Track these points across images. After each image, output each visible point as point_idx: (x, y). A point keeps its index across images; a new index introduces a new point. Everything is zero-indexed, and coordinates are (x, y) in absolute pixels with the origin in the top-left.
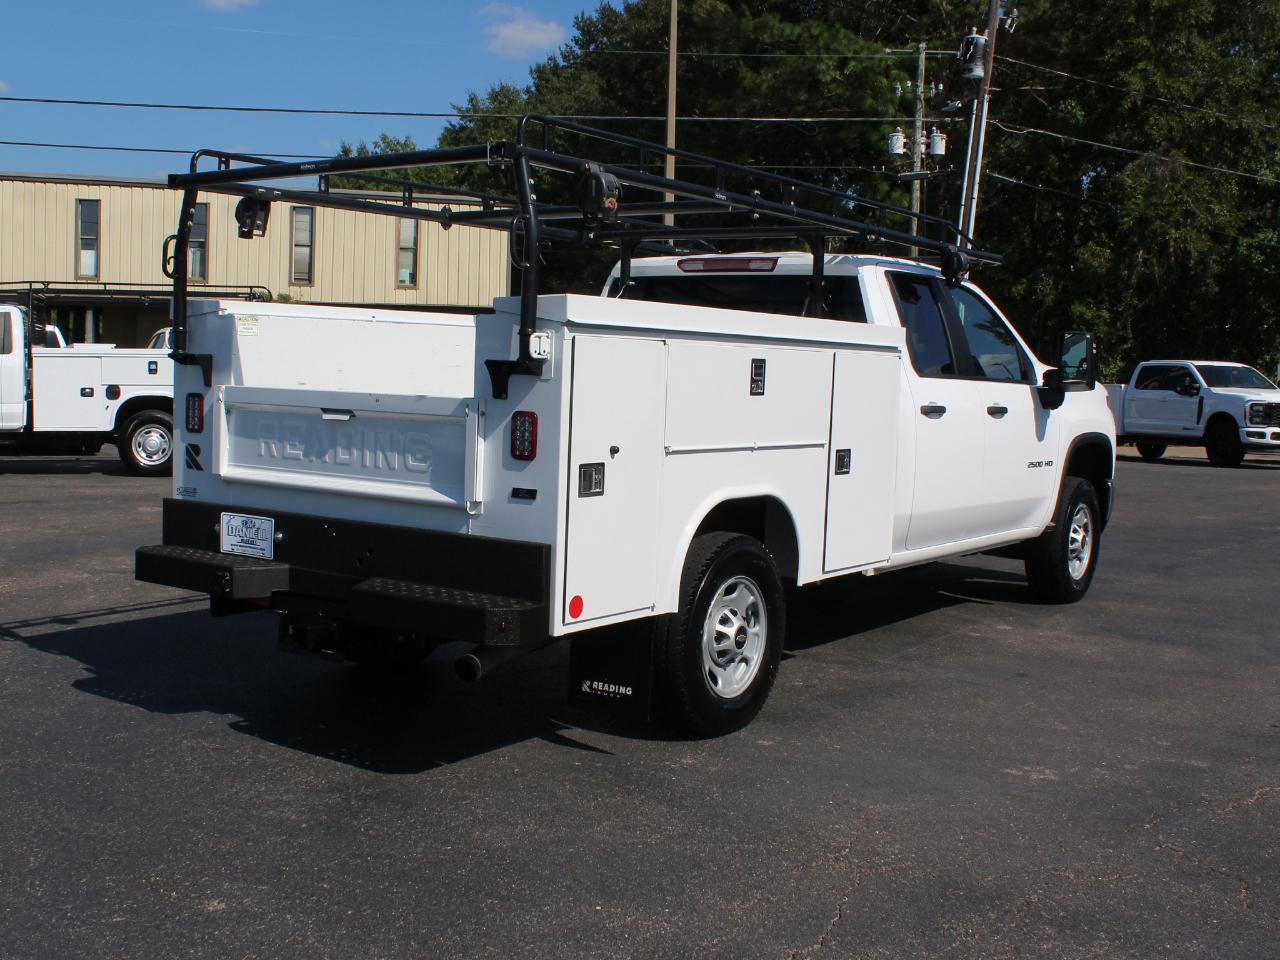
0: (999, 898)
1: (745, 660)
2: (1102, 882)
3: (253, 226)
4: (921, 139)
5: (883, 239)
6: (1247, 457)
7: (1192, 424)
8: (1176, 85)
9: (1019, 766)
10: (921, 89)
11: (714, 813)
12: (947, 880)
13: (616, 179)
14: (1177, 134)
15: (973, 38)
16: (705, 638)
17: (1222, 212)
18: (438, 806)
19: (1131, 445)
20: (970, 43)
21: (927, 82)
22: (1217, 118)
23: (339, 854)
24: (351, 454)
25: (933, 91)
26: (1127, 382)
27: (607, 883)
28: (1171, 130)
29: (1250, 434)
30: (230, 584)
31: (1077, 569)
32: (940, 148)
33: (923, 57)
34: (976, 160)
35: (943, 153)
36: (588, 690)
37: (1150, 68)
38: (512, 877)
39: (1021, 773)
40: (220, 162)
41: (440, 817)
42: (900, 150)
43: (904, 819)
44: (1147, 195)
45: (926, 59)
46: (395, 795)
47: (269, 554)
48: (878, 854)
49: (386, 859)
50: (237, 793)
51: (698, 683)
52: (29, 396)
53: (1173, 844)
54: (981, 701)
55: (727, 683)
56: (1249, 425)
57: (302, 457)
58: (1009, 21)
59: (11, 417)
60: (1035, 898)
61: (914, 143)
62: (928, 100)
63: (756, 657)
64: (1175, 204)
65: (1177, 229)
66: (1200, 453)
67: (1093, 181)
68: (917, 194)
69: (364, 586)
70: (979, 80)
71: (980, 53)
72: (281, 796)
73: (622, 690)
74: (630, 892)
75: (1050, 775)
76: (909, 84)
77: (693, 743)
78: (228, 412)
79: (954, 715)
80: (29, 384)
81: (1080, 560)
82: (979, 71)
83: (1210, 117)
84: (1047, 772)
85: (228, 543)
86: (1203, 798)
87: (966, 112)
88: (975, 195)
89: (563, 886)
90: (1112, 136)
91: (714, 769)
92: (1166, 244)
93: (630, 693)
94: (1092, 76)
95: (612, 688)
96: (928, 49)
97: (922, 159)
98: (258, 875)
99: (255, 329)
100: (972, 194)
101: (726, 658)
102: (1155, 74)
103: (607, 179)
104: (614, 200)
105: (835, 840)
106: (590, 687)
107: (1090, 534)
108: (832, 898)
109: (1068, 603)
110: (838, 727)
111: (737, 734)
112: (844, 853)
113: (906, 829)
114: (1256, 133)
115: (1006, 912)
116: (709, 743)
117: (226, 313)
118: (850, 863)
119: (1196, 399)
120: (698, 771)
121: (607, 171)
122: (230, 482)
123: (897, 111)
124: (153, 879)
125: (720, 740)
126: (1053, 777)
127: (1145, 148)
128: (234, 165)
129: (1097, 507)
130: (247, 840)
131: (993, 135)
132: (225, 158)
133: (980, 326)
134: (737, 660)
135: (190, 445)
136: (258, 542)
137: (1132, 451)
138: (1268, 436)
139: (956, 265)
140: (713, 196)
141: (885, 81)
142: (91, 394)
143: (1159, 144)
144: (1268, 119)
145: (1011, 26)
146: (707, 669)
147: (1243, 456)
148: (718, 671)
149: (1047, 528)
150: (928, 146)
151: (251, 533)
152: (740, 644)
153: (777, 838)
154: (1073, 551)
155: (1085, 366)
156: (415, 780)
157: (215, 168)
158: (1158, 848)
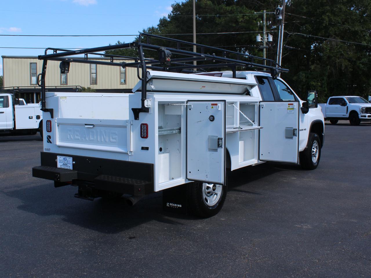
0: (295, 270)
1: (216, 194)
2: (327, 263)
3: (65, 70)
4: (265, 37)
5: (253, 66)
6: (361, 122)
7: (345, 114)
8: (337, 19)
9: (300, 224)
10: (265, 23)
11: (206, 244)
12: (278, 264)
13: (170, 52)
14: (337, 33)
15: (279, 8)
16: (203, 188)
17: (351, 54)
18: (122, 245)
19: (328, 120)
20: (278, 10)
21: (267, 21)
22: (348, 28)
23: (90, 262)
24: (94, 137)
25: (268, 24)
26: (326, 103)
27: (173, 270)
28: (335, 31)
29: (362, 116)
30: (59, 178)
31: (315, 160)
32: (271, 39)
33: (265, 14)
34: (281, 42)
35: (272, 41)
36: (169, 206)
37: (330, 15)
38: (143, 269)
39: (300, 226)
40: (54, 51)
41: (123, 248)
42: (260, 40)
43: (265, 244)
44: (330, 50)
45: (266, 14)
46: (109, 241)
47: (71, 168)
48: (257, 256)
49: (105, 263)
50: (61, 242)
51: (202, 203)
52: (14, 120)
53: (348, 249)
54: (288, 203)
55: (211, 201)
56: (361, 113)
57: (80, 139)
58: (289, 3)
59: (9, 125)
60: (306, 269)
61: (264, 38)
62: (267, 26)
63: (219, 193)
64: (338, 52)
65: (339, 59)
66: (348, 122)
67: (314, 47)
68: (265, 52)
69: (98, 178)
70: (281, 20)
71: (281, 12)
72: (75, 243)
73: (179, 206)
74: (180, 272)
75: (309, 227)
76: (261, 22)
77: (201, 220)
78: (58, 126)
79: (280, 208)
80: (14, 116)
81: (315, 157)
82: (281, 17)
83: (346, 28)
84: (308, 225)
85: (59, 165)
86: (357, 232)
87: (278, 29)
88: (281, 52)
89: (159, 271)
90: (320, 34)
91: (207, 229)
92: (336, 63)
93: (181, 206)
94: (313, 18)
95: (175, 205)
96: (266, 12)
97: (266, 43)
98: (65, 271)
99: (66, 100)
100: (280, 52)
101: (210, 194)
102: (331, 16)
103: (167, 52)
104: (169, 58)
105: (244, 252)
106: (169, 205)
107: (318, 149)
108: (243, 272)
109: (313, 169)
110: (245, 213)
111: (214, 216)
112: (246, 256)
113: (266, 247)
114: (360, 32)
115: (297, 275)
116: (206, 220)
117: (57, 96)
118: (248, 259)
119: (346, 107)
120: (202, 230)
121: (167, 49)
122: (59, 147)
123: (259, 29)
124: (32, 273)
125: (209, 219)
126: (310, 227)
127: (328, 37)
128: (58, 52)
129: (320, 142)
130: (63, 258)
131: (285, 35)
132: (55, 50)
133: (284, 90)
134: (213, 194)
135: (48, 136)
136: (68, 165)
137: (329, 122)
138: (367, 116)
139: (275, 73)
140: (201, 55)
141: (255, 21)
142: (32, 118)
143: (332, 36)
144: (363, 27)
145: (289, 4)
146: (204, 198)
147: (360, 122)
148: (208, 198)
149: (305, 148)
150: (268, 39)
151: (66, 162)
152: (214, 190)
153: (226, 252)
154: (313, 155)
155: (314, 101)
156: (116, 236)
157: (53, 53)
158: (343, 250)
